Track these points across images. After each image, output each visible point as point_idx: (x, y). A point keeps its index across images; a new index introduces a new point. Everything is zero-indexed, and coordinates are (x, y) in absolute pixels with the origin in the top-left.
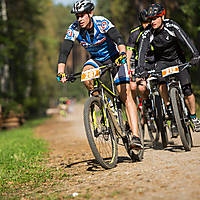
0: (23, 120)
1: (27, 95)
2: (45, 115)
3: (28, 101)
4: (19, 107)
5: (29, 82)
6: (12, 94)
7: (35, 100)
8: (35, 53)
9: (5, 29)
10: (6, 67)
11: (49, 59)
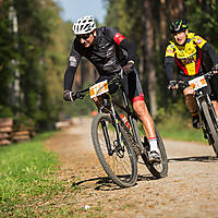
0: (34, 134)
5: (39, 96)
9: (16, 45)
10: (17, 82)
11: (58, 74)
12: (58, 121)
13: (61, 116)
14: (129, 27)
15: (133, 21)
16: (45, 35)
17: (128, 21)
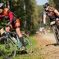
0: (30, 35)
1: (31, 28)
2: (36, 33)
3: (31, 30)
4: (29, 31)
5: (32, 25)
6: (27, 28)
7: (33, 30)
8: (33, 18)
9: (25, 12)
11: (36, 19)
12: (36, 31)
13: (37, 30)
14: (55, 6)
15: (56, 4)
16: (32, 9)
17: (54, 4)
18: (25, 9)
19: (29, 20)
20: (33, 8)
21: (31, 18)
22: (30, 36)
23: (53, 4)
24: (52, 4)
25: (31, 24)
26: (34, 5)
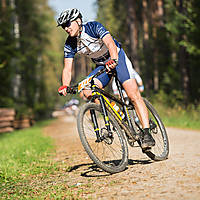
0: (33, 122)
4: (30, 110)
6: (24, 99)
7: (43, 105)
8: (43, 65)
9: (18, 45)
10: (18, 77)
11: (55, 69)
12: (54, 110)
13: (58, 106)
14: (116, 27)
15: (119, 22)
16: (42, 35)
17: (115, 22)
18: (17, 36)
19: (30, 72)
20: (45, 32)
21: (39, 66)
22: (31, 124)
23: (112, 20)
24: (108, 19)
25: (35, 87)
26: (47, 24)
